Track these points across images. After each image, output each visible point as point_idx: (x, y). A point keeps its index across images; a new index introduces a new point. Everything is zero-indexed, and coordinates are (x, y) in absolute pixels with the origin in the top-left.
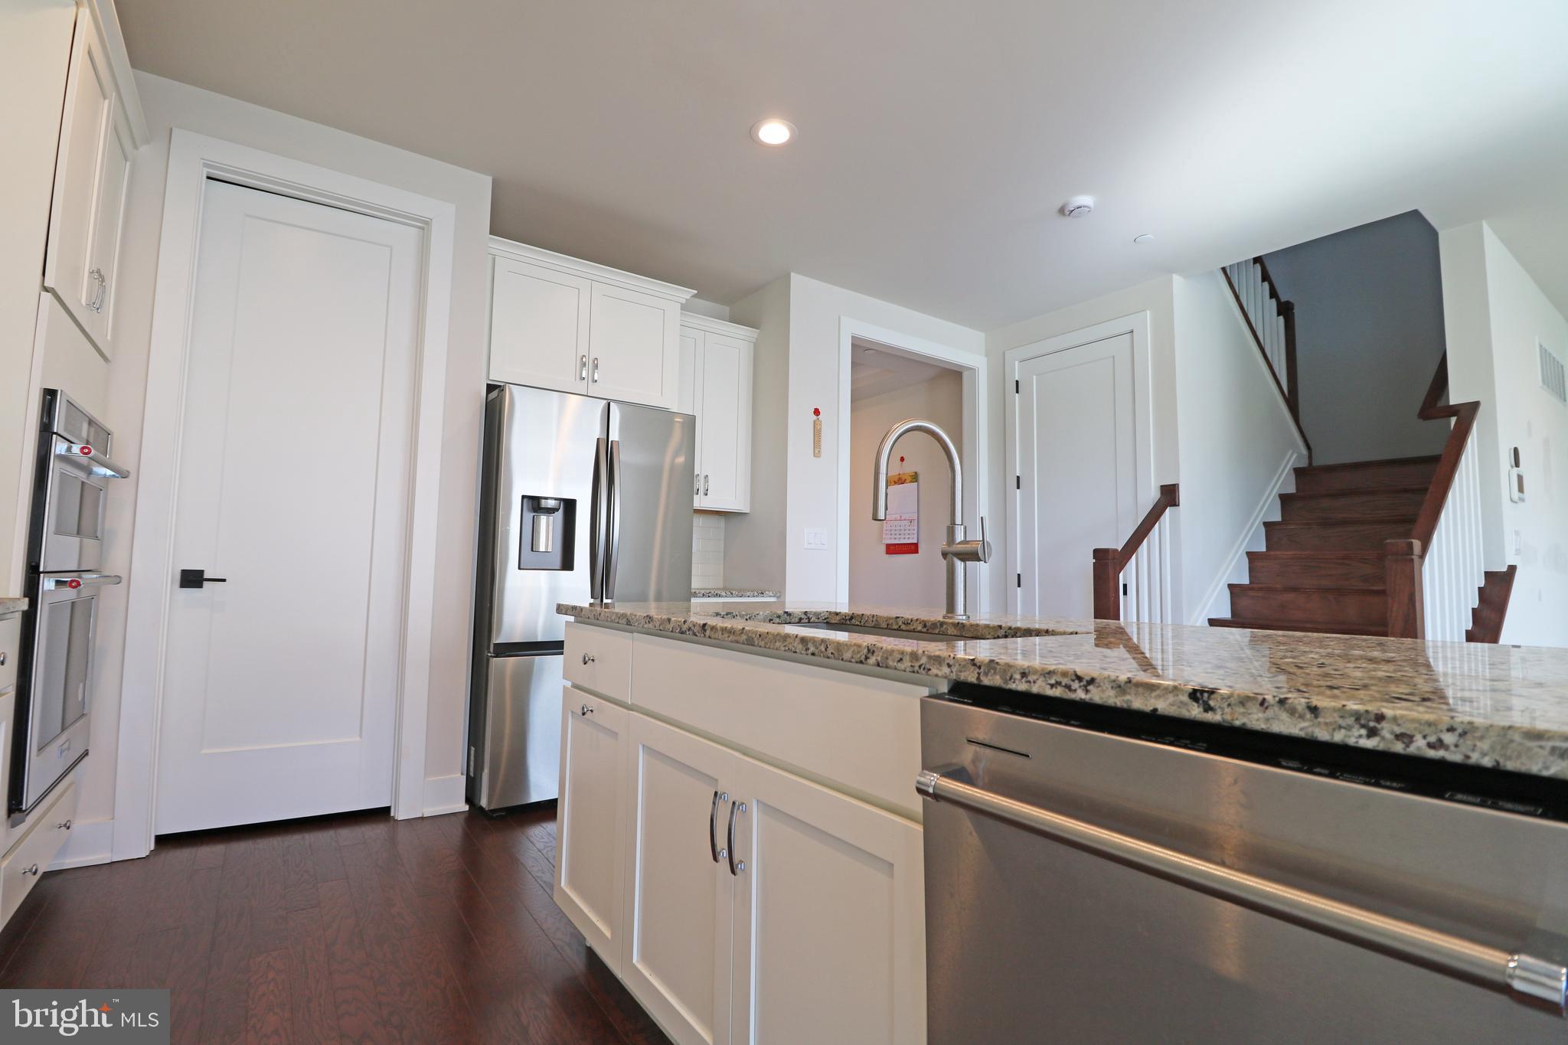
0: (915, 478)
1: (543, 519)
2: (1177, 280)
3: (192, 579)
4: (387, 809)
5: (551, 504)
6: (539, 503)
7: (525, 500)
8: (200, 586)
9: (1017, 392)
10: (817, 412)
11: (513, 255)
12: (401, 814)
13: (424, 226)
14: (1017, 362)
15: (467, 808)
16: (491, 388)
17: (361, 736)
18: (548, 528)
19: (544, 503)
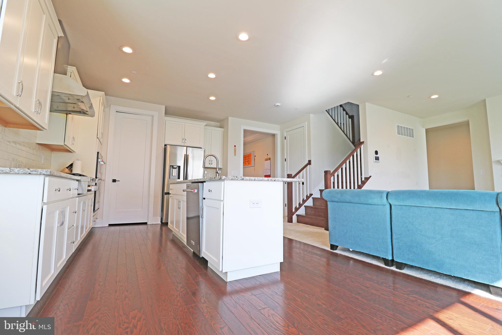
0: (270, 159)
1: (174, 169)
2: (311, 115)
3: (114, 181)
4: (147, 223)
5: (176, 167)
6: (173, 167)
7: (171, 166)
8: (116, 182)
9: (285, 139)
10: (235, 146)
11: (169, 119)
12: (149, 223)
13: (153, 116)
14: (285, 133)
15: (161, 223)
16: (165, 145)
17: (142, 209)
18: (175, 172)
19: (174, 167)
